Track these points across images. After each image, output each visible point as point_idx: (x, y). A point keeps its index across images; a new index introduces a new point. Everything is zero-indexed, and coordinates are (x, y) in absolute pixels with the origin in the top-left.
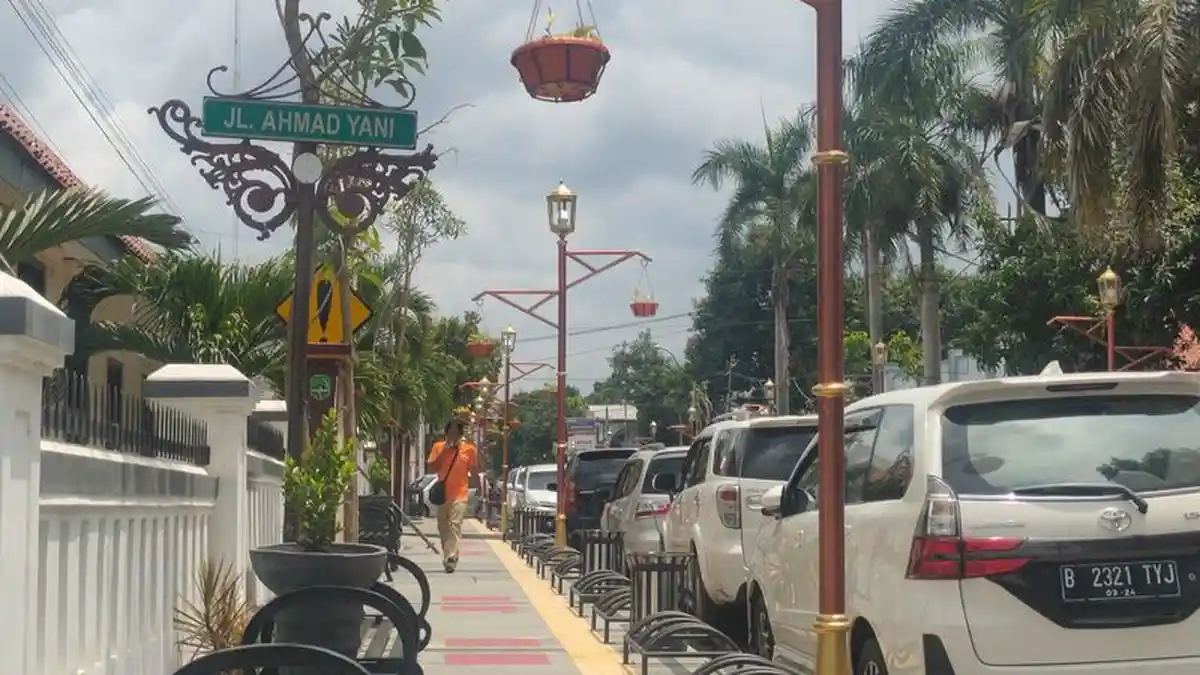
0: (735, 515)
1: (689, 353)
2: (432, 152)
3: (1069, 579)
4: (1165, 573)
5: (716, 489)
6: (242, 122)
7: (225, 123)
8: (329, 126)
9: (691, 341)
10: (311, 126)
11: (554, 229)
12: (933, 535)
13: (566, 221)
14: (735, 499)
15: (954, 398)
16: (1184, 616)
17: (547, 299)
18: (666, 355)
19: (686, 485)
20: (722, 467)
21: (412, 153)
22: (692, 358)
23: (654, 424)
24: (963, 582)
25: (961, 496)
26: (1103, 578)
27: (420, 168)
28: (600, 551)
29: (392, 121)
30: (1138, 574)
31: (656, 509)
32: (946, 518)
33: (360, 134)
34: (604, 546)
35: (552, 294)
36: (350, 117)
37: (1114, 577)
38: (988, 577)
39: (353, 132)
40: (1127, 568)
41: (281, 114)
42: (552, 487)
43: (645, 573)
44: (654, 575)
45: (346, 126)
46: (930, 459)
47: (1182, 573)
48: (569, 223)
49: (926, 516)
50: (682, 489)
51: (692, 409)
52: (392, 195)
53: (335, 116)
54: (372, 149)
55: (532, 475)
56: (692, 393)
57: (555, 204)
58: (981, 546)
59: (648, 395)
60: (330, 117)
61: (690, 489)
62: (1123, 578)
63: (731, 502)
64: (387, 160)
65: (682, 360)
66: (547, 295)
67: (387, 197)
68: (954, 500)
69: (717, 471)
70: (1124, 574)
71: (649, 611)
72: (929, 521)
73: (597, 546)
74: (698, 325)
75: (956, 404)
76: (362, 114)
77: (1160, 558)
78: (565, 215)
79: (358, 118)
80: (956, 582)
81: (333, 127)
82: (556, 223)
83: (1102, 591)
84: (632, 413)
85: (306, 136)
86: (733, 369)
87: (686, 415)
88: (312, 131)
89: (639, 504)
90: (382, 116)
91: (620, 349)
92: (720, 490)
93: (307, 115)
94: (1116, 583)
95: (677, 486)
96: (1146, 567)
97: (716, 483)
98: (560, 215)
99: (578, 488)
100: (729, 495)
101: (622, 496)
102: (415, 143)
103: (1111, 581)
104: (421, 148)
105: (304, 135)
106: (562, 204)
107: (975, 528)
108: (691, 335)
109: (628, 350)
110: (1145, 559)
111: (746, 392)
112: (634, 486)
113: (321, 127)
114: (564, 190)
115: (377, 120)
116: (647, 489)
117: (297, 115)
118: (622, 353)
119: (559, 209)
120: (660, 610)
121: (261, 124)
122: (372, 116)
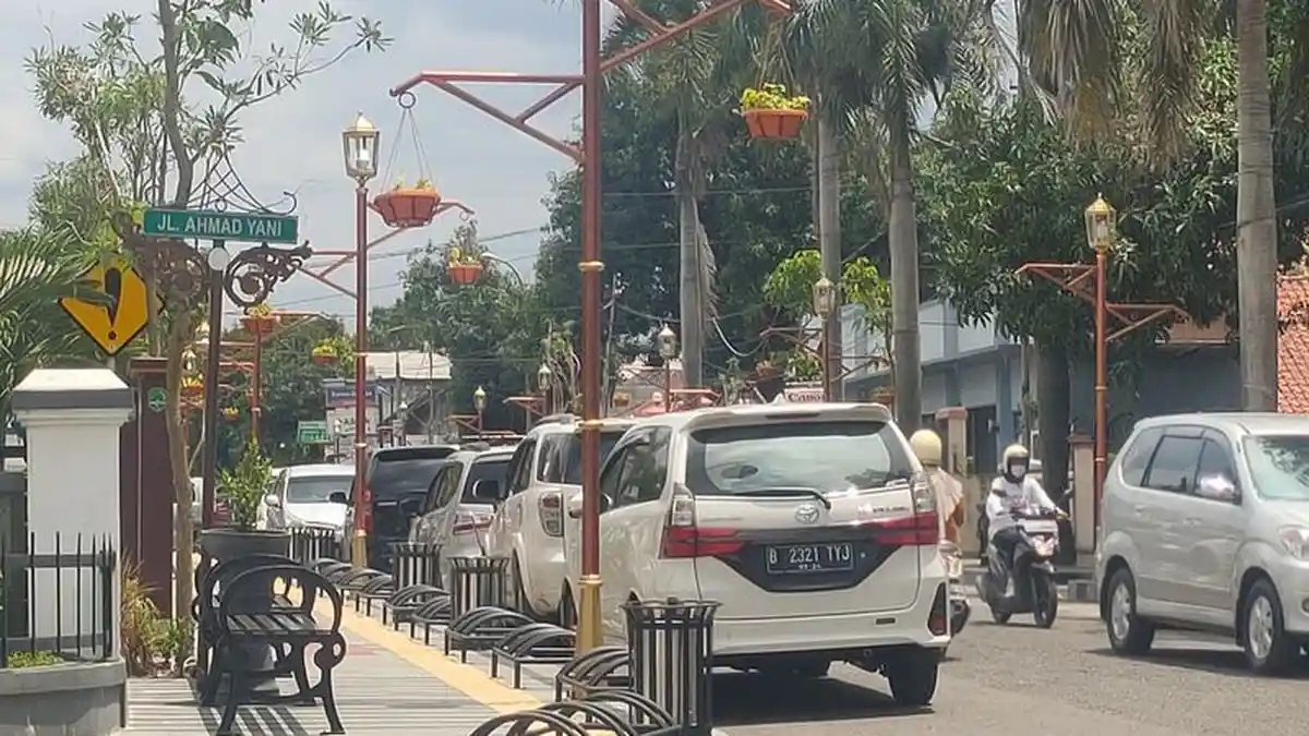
0: (557, 522)
1: (542, 268)
2: (309, 246)
3: (773, 558)
4: (843, 552)
5: (538, 497)
6: (171, 226)
7: (159, 226)
8: (234, 227)
9: (547, 249)
10: (221, 228)
11: (351, 172)
12: (677, 526)
13: (367, 162)
14: (558, 506)
15: (700, 424)
16: (855, 584)
17: (344, 261)
18: (503, 269)
19: (511, 493)
20: (545, 473)
21: (292, 247)
22: (547, 276)
23: (480, 392)
24: (698, 559)
25: (697, 497)
26: (798, 556)
27: (300, 258)
28: (415, 566)
29: (280, 224)
30: (823, 553)
31: (478, 522)
32: (686, 513)
33: (257, 233)
34: (419, 560)
35: (350, 255)
36: (249, 222)
37: (805, 555)
38: (716, 556)
39: (251, 232)
40: (816, 550)
41: (199, 220)
42: (337, 498)
43: (464, 576)
44: (473, 577)
45: (245, 227)
46: (678, 472)
47: (855, 554)
48: (370, 166)
49: (671, 511)
50: (507, 496)
51: (545, 369)
52: (280, 278)
53: (239, 221)
54: (265, 245)
55: (292, 480)
56: (547, 341)
57: (352, 141)
58: (710, 533)
59: (471, 339)
60: (234, 221)
61: (516, 496)
62: (812, 556)
63: (553, 510)
64: (275, 252)
65: (530, 279)
66: (344, 256)
67: (276, 279)
68: (691, 500)
69: (540, 478)
70: (813, 553)
71: (468, 608)
72: (673, 516)
73: (411, 560)
74: (559, 220)
75: (700, 428)
76: (258, 219)
77: (838, 542)
78: (365, 155)
79: (255, 222)
80: (691, 560)
81: (237, 229)
82: (354, 166)
83: (796, 566)
84: (442, 368)
85: (218, 235)
86: (619, 299)
87: (535, 378)
88: (222, 231)
89: (457, 517)
90: (272, 220)
91: (420, 257)
92: (543, 497)
93: (218, 221)
94: (807, 560)
95: (501, 496)
96: (830, 549)
97: (540, 489)
98: (358, 156)
99: (375, 499)
100: (552, 502)
101: (436, 507)
102: (296, 239)
103: (803, 560)
104: (300, 243)
105: (216, 235)
106: (361, 140)
107: (704, 521)
108: (546, 237)
109: (435, 259)
110: (828, 543)
111: (641, 336)
112: (452, 494)
113: (228, 228)
114: (363, 125)
115: (269, 223)
116: (468, 498)
117: (211, 219)
118: (426, 263)
119: (358, 148)
120: (478, 605)
121: (185, 227)
122: (265, 220)
